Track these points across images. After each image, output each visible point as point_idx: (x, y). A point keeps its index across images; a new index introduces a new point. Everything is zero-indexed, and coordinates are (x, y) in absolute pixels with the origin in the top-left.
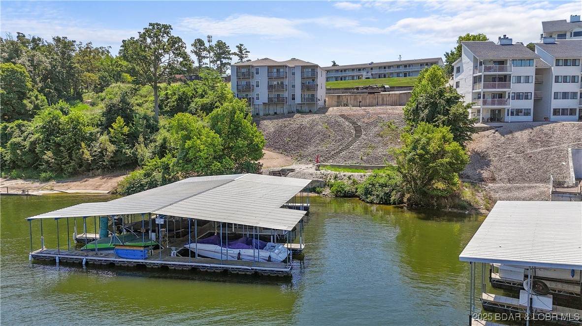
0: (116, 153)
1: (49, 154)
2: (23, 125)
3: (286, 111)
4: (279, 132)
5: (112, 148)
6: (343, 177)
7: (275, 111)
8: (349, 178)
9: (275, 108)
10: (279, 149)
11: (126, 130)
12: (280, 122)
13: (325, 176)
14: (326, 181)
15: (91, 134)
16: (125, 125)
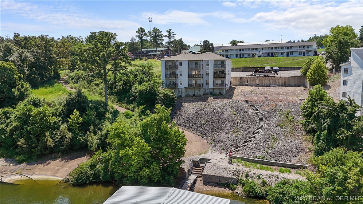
0: (72, 139)
1: (22, 140)
2: (8, 113)
3: (202, 93)
4: (197, 114)
5: (69, 135)
6: (253, 175)
7: (194, 93)
8: (259, 177)
9: (194, 91)
10: (197, 130)
11: (80, 120)
12: (198, 105)
13: (238, 172)
14: (238, 179)
15: (55, 123)
16: (80, 116)
